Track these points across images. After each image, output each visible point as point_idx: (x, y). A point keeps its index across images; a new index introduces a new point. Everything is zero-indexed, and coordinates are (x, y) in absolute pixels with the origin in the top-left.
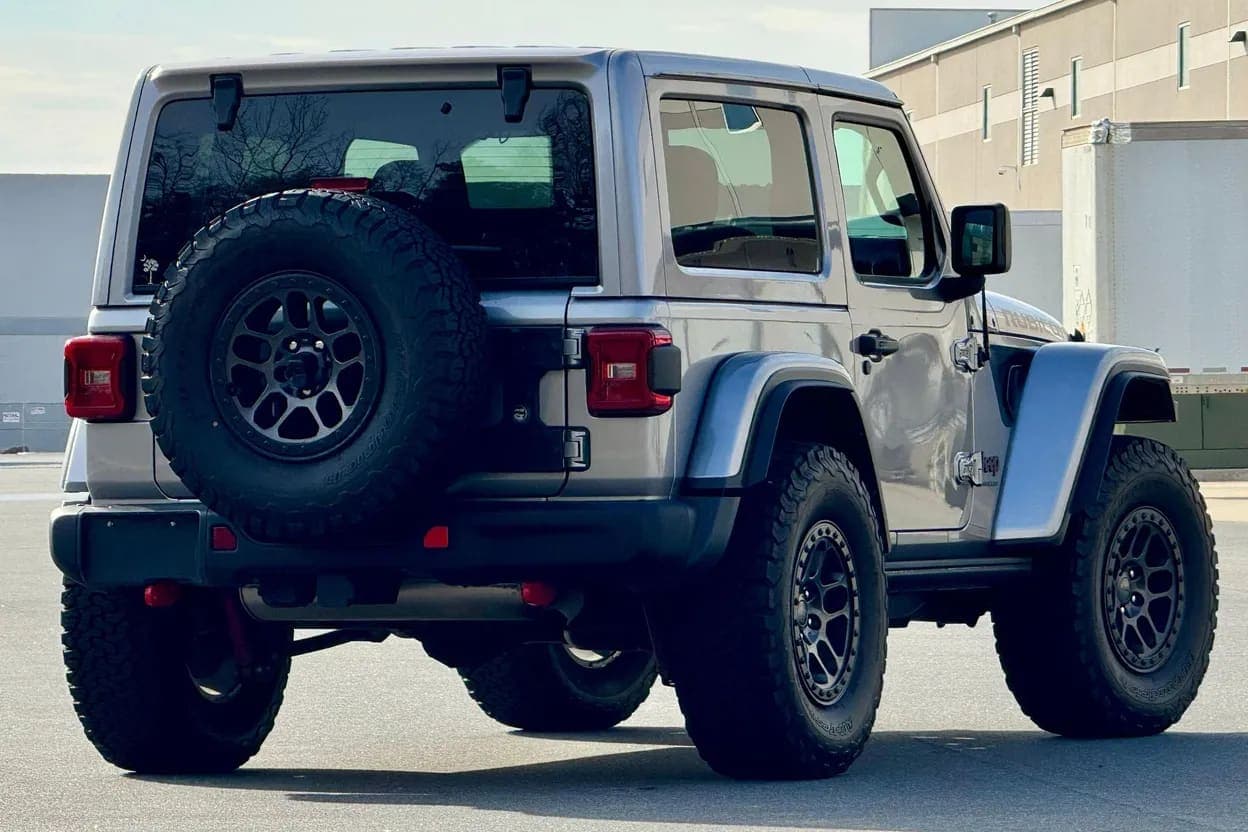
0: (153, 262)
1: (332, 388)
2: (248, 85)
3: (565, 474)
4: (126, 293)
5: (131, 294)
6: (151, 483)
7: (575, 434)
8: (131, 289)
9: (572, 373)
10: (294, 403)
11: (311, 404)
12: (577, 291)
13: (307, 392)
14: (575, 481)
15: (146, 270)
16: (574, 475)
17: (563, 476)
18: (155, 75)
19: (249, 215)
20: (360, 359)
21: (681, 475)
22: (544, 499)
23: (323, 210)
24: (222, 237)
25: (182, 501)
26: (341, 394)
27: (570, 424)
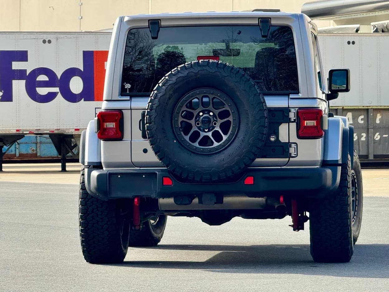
0: (129, 85)
1: (217, 129)
2: (163, 23)
3: (288, 159)
4: (119, 96)
5: (120, 96)
6: (129, 162)
7: (293, 145)
8: (120, 94)
9: (291, 124)
10: (202, 134)
11: (210, 134)
12: (291, 96)
13: (207, 130)
14: (292, 161)
15: (126, 88)
16: (291, 159)
17: (287, 159)
18: (126, 19)
19: (189, 68)
20: (230, 118)
21: (323, 159)
22: (280, 167)
23: (217, 67)
24: (179, 76)
25: (141, 168)
26: (221, 130)
27: (290, 142)
